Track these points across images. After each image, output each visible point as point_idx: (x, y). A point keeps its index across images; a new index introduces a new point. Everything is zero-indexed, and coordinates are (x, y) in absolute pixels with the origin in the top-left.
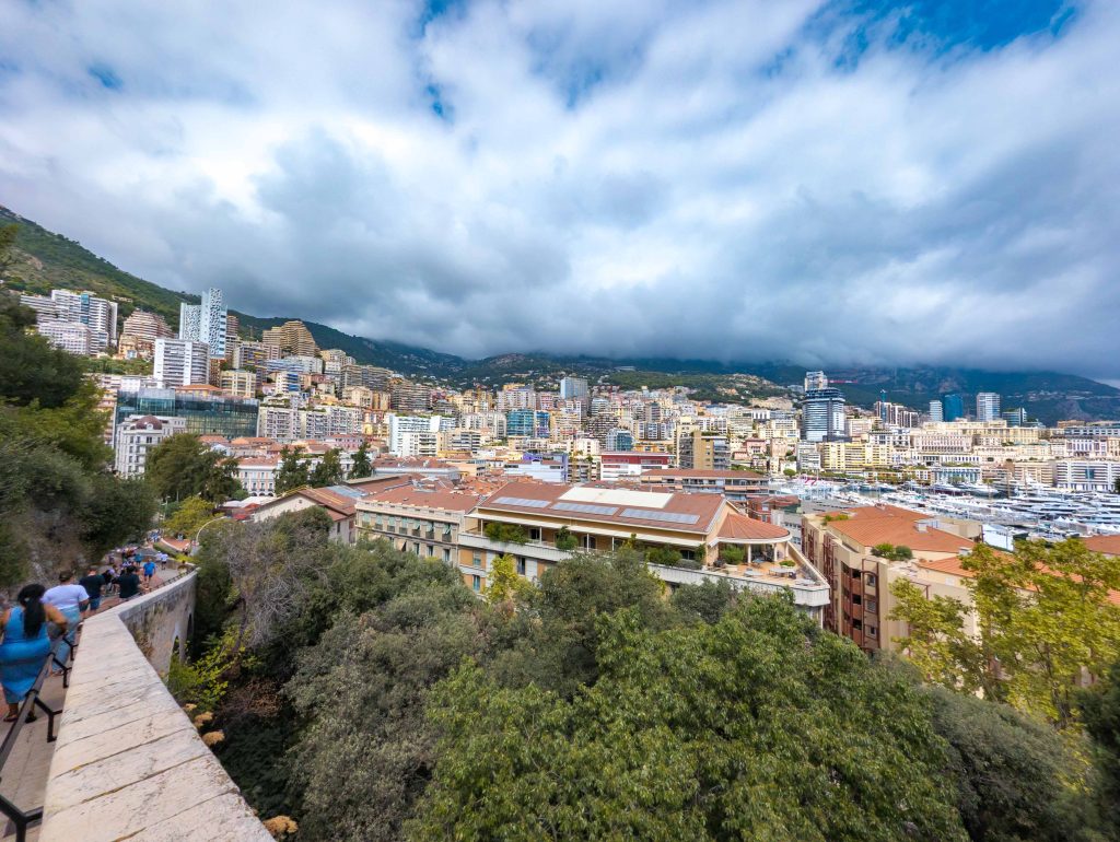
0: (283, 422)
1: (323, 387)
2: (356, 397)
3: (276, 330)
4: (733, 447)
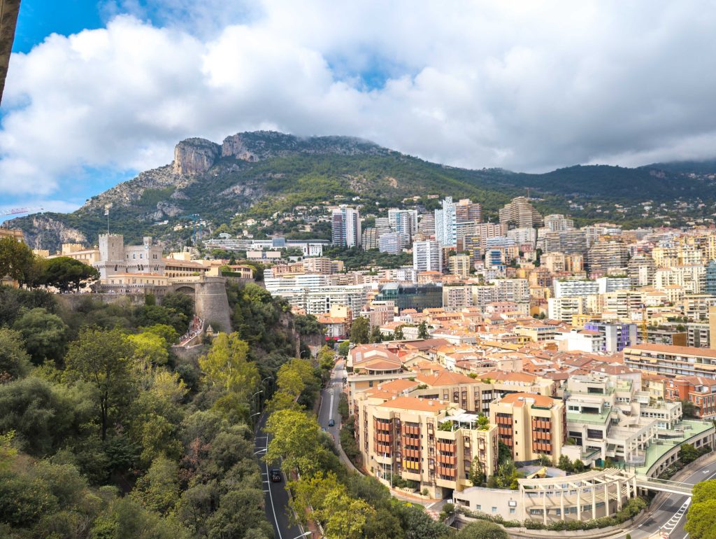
0: (460, 296)
1: (527, 256)
2: (549, 261)
3: (507, 206)
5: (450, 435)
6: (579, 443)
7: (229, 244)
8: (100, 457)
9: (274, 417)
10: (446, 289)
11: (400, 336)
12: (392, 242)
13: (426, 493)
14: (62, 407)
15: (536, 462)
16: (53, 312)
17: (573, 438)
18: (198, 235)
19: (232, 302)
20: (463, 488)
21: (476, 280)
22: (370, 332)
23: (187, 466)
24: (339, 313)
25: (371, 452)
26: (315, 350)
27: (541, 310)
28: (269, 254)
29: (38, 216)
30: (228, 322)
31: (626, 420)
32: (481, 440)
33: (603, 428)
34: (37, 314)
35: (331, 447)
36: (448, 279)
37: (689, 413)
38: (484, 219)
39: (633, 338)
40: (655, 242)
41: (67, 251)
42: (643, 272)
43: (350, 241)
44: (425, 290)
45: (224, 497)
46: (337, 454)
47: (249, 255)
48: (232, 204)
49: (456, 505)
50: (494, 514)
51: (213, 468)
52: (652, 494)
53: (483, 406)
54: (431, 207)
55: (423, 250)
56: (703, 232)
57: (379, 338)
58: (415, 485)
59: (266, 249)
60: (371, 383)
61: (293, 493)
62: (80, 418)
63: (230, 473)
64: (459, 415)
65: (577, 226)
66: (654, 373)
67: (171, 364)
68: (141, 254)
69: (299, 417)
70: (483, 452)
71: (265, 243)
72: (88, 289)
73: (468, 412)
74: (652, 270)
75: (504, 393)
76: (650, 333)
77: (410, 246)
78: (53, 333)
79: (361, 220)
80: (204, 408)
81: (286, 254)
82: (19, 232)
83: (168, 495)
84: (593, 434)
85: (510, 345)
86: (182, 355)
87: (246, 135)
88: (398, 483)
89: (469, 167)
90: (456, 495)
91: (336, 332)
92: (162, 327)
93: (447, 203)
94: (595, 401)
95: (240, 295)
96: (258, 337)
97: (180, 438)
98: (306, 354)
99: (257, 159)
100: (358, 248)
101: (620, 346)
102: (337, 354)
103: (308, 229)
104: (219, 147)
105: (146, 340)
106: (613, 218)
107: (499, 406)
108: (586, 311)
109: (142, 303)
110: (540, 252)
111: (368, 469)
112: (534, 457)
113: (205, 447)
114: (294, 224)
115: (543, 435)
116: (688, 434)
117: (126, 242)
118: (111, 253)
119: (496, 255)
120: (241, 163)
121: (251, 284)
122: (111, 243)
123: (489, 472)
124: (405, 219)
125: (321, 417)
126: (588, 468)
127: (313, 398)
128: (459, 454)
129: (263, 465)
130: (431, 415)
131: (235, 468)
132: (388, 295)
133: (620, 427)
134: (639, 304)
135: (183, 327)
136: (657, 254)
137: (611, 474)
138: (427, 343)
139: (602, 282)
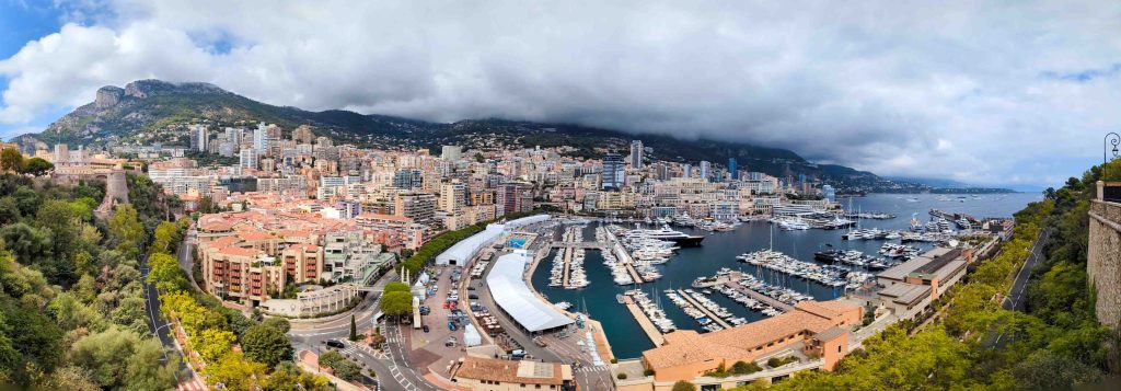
0: (267, 184)
1: (307, 161)
2: (319, 164)
3: (297, 130)
4: (554, 193)
5: (259, 270)
6: (331, 270)
7: (128, 149)
8: (54, 269)
9: (152, 257)
10: (259, 180)
11: (231, 209)
12: (227, 149)
13: (243, 303)
14: (35, 241)
15: (308, 283)
16: (32, 188)
17: (328, 268)
18: (110, 144)
19: (129, 185)
20: (265, 300)
21: (277, 175)
22: (212, 207)
23: (101, 281)
24: (193, 194)
25: (211, 280)
26: (178, 217)
27: (313, 194)
28: (151, 155)
29: (25, 136)
30: (126, 197)
31: (355, 256)
32: (277, 272)
33: (343, 261)
34: (24, 189)
35: (186, 276)
36: (261, 173)
37: (384, 249)
38: (283, 137)
39: (360, 210)
40: (373, 156)
41: (39, 154)
42: (367, 173)
43: (201, 148)
44: (247, 180)
45: (122, 301)
46: (190, 281)
47: (140, 156)
48: (130, 124)
49: (261, 310)
50: (282, 313)
51: (115, 284)
52: (366, 293)
53: (278, 252)
54: (253, 128)
55: (246, 155)
56: (395, 154)
57: (218, 210)
58: (237, 299)
59: (150, 152)
60: (212, 238)
61: (163, 302)
62: (44, 247)
63: (126, 288)
64: (265, 258)
65: (335, 145)
66: (369, 229)
67: (92, 221)
68: (77, 155)
69: (168, 258)
70: (277, 279)
71: (149, 148)
72: (49, 176)
73: (270, 256)
74: (371, 173)
75: (291, 244)
76: (369, 207)
77: (238, 152)
78: (31, 199)
79: (208, 134)
80: (111, 249)
81: (163, 155)
82: (16, 145)
83: (90, 296)
84: (338, 265)
85: (295, 215)
86: (99, 217)
87: (139, 82)
88: (226, 298)
89: (275, 105)
90: (261, 304)
91: (191, 206)
92: (88, 199)
93: (261, 126)
94: (339, 246)
95: (134, 181)
96: (144, 208)
97: (96, 265)
98: (172, 219)
99: (145, 96)
100: (206, 152)
101: (354, 214)
102: (191, 219)
103: (176, 139)
104: (123, 90)
105: (79, 205)
106: (353, 142)
107: (288, 252)
108: (337, 195)
109: (77, 184)
110: (314, 159)
111: (209, 290)
112: (307, 280)
113: (111, 272)
114: (167, 136)
115: (312, 268)
116: (383, 260)
117: (69, 148)
118: (61, 155)
119: (289, 159)
120: (136, 99)
121: (140, 174)
122: (61, 149)
123: (281, 290)
124: (235, 134)
125: (180, 258)
126: (335, 283)
127: (176, 246)
128: (264, 281)
129: (145, 285)
130: (248, 258)
131: (129, 285)
132: (224, 183)
133: (352, 260)
134: (364, 191)
135: (100, 199)
136: (374, 163)
137: (346, 285)
138: (247, 214)
139: (346, 178)
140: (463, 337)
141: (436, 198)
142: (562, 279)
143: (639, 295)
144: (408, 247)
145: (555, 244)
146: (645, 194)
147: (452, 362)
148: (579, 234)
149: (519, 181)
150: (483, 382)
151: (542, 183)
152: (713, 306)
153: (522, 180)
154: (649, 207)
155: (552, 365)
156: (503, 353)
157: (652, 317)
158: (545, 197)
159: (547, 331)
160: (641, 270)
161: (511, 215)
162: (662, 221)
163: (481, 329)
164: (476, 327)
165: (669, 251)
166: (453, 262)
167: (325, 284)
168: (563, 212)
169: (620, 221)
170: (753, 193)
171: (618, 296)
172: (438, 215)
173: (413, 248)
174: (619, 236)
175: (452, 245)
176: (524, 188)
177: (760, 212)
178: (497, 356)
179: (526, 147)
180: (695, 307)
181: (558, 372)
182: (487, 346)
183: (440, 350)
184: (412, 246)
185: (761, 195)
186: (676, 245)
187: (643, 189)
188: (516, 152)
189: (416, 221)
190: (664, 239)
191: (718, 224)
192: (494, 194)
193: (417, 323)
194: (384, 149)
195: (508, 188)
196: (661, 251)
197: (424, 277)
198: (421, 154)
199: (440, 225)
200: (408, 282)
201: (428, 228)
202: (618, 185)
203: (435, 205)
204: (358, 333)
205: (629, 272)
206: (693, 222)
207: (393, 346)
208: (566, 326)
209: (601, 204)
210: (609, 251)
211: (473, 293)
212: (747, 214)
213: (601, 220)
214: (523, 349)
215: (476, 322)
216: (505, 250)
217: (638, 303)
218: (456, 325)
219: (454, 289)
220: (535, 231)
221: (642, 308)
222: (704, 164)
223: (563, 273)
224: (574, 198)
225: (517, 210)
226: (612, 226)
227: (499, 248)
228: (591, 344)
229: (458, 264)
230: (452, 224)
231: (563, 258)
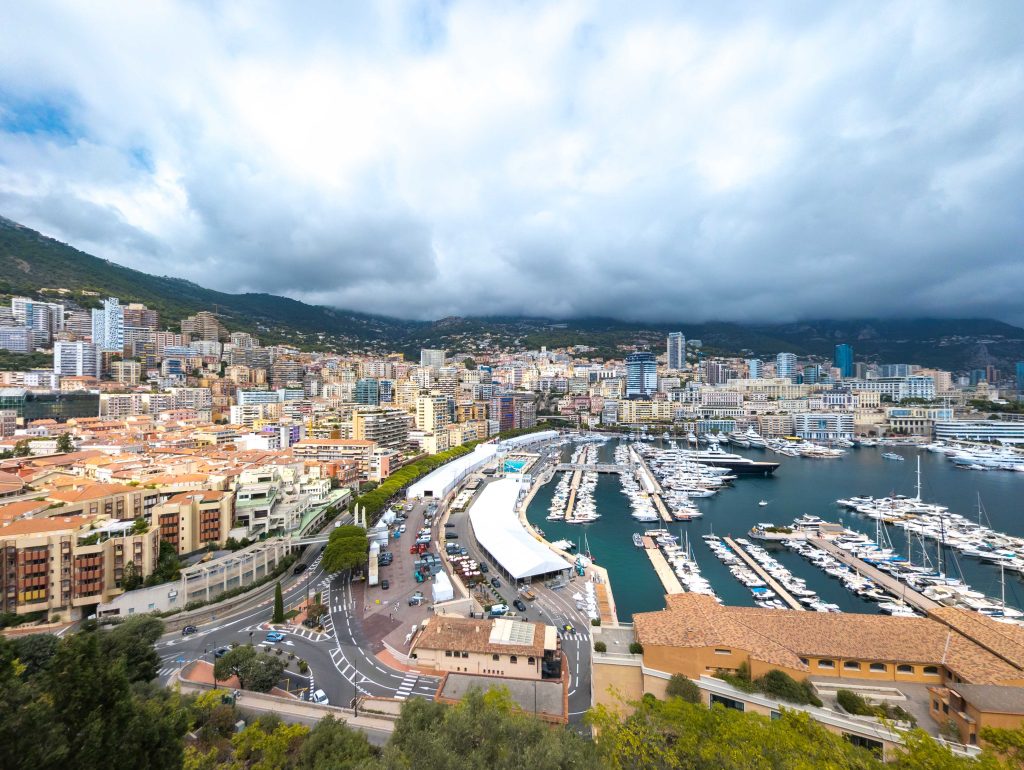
0: (124, 404)
1: (211, 367)
2: (234, 374)
3: (191, 319)
4: (563, 404)
5: (95, 549)
6: (247, 524)
10: (104, 397)
11: (26, 451)
12: (16, 338)
13: (56, 620)
15: (204, 551)
17: (241, 521)
20: (111, 598)
21: (148, 388)
27: (224, 416)
31: (288, 498)
32: (138, 545)
33: (268, 508)
36: (109, 386)
37: (336, 485)
38: (161, 327)
39: (302, 436)
40: (324, 363)
42: (314, 385)
49: (101, 618)
50: (150, 611)
52: (304, 547)
53: (143, 511)
54: (87, 304)
55: (70, 352)
56: (357, 359)
58: (40, 616)
64: (111, 524)
65: (263, 345)
66: (314, 460)
70: (139, 556)
73: (123, 521)
74: (321, 384)
75: (170, 495)
76: (315, 431)
77: (50, 346)
84: (258, 514)
85: (184, 450)
89: (145, 271)
90: (101, 608)
93: (111, 304)
94: (264, 488)
101: (291, 442)
106: (294, 342)
107: (164, 508)
108: (266, 416)
110: (224, 365)
112: (202, 546)
115: (212, 525)
116: (333, 500)
119: (175, 364)
123: (147, 573)
124: (41, 313)
126: (252, 542)
128: (108, 565)
130: (67, 532)
132: (4, 404)
133: (283, 504)
136: (325, 372)
137: (271, 541)
138: (70, 456)
139: (281, 393)
140: (431, 590)
141: (411, 415)
142: (565, 510)
143: (665, 536)
144: (370, 479)
145: (560, 467)
146: (688, 402)
147: (414, 628)
148: (593, 453)
149: (519, 392)
150: (448, 654)
151: (548, 392)
152: (782, 573)
153: (523, 389)
154: (693, 421)
155: (532, 627)
156: (480, 610)
157: (680, 572)
158: (552, 408)
159: (537, 579)
160: (672, 503)
161: (508, 431)
162: (712, 438)
163: (456, 578)
164: (449, 574)
165: (718, 481)
166: (428, 493)
167: (233, 546)
168: (575, 427)
169: (651, 437)
170: (886, 399)
171: (636, 536)
172: (412, 436)
173: (378, 479)
174: (647, 458)
175: (428, 473)
176: (526, 399)
177: (903, 432)
178: (472, 615)
179: (529, 349)
180: (749, 567)
181: (540, 637)
182: (462, 600)
183: (399, 611)
184: (377, 476)
185: (905, 402)
186: (729, 474)
187: (683, 396)
188: (516, 356)
189: (382, 444)
190: (709, 464)
191: (808, 447)
192: (487, 407)
193: (373, 579)
194: (340, 353)
195: (503, 400)
196: (705, 480)
197: (389, 515)
198: (394, 359)
199: (415, 446)
200: (364, 524)
201: (397, 452)
202: (648, 392)
203: (410, 424)
204: (287, 610)
205: (654, 505)
206: (765, 442)
207: (339, 618)
208: (559, 572)
209: (625, 415)
210: (630, 477)
211: (452, 530)
212: (873, 433)
213: (625, 437)
214: (505, 604)
215: (451, 568)
216: (497, 475)
217: (661, 548)
218: (425, 574)
219: (427, 527)
220: (537, 451)
221: (666, 556)
222: (784, 359)
223: (567, 503)
224: (589, 410)
225: (517, 426)
226: (639, 445)
227: (490, 473)
228: (591, 599)
229: (435, 495)
230: (430, 446)
231: (569, 484)
